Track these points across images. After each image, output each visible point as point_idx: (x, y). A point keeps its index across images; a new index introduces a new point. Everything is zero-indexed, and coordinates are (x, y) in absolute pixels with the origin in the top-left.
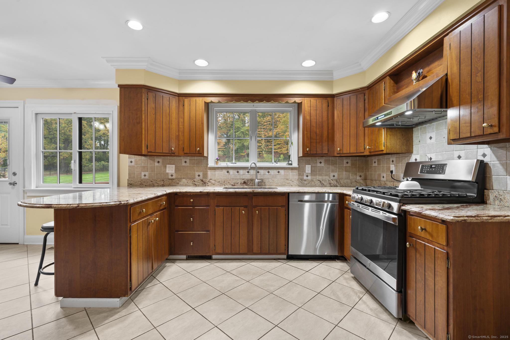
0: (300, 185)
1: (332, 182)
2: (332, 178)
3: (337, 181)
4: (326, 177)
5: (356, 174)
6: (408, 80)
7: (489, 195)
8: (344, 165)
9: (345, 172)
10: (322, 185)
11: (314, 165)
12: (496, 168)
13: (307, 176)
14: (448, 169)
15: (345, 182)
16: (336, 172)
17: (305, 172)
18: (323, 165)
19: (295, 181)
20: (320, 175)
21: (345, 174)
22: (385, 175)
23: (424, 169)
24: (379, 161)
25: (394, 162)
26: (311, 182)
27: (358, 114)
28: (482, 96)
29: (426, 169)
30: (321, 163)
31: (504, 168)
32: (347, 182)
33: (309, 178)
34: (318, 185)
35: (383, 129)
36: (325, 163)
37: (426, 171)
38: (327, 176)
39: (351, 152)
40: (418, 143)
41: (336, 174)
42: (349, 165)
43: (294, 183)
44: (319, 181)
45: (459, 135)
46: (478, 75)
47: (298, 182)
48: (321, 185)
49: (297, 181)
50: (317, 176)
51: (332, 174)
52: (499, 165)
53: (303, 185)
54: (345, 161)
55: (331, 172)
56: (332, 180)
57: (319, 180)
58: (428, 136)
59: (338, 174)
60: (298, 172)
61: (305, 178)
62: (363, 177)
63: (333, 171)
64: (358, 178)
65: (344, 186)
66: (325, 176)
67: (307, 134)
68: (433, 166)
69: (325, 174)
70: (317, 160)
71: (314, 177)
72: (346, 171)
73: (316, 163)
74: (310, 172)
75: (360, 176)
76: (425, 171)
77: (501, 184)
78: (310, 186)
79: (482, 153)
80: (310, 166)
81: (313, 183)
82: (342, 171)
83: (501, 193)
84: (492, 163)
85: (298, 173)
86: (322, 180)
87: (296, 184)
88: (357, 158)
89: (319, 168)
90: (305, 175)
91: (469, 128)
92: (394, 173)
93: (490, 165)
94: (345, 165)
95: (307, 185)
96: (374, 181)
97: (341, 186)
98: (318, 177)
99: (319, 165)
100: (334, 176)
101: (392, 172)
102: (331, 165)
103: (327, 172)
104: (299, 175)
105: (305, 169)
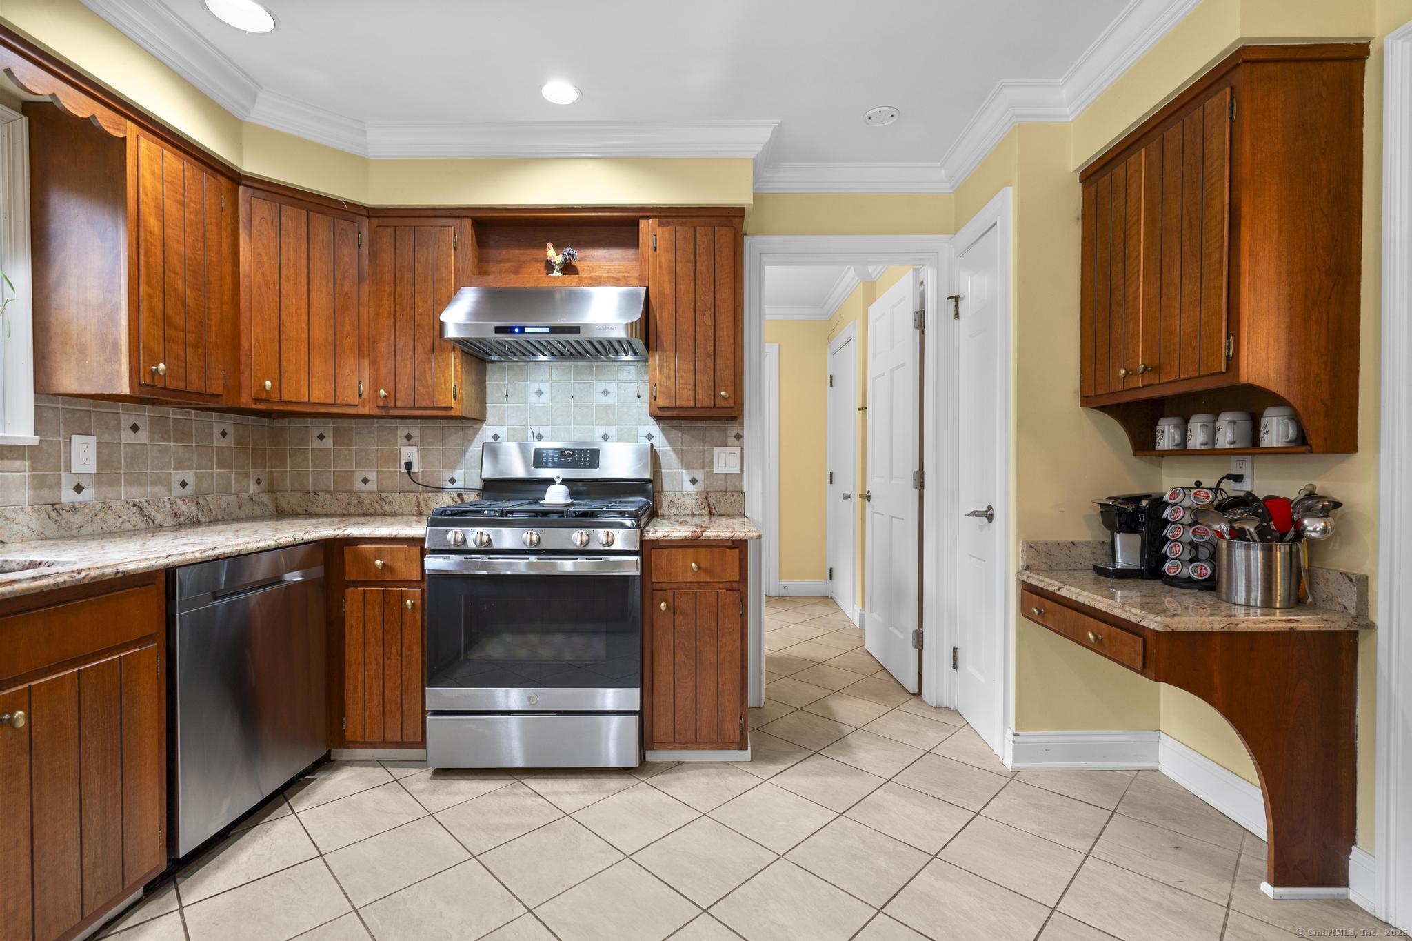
0: (48, 534)
1: (183, 508)
2: (177, 490)
3: (197, 503)
4: (156, 489)
5: (247, 476)
6: (521, 254)
7: (660, 501)
8: (213, 443)
9: (217, 469)
10: (146, 522)
11: (107, 438)
12: (668, 458)
13: (79, 488)
14: (603, 461)
15: (222, 503)
16: (190, 468)
17: (68, 469)
18: (143, 437)
19: (20, 518)
20: (135, 481)
21: (219, 474)
22: (375, 474)
23: (544, 460)
24: (337, 432)
25: (416, 439)
26: (102, 514)
27: (338, 281)
28: (712, 348)
29: (550, 460)
30: (135, 428)
31: (679, 458)
32: (228, 504)
33: (89, 495)
34: (131, 527)
35: (452, 353)
36: (152, 430)
37: (550, 463)
38: (159, 487)
39: (314, 400)
40: (501, 399)
41: (190, 477)
42: (229, 441)
43: (17, 528)
44: (135, 508)
45: (674, 401)
46: (706, 313)
47: (38, 519)
48: (143, 526)
49: (35, 515)
50: (123, 487)
51: (176, 477)
52: (672, 453)
53: (63, 532)
54: (217, 429)
55: (174, 469)
56: (181, 499)
57: (134, 505)
58: (534, 387)
59: (197, 477)
60: (33, 469)
61: (68, 496)
62: (264, 484)
63: (180, 466)
64: (254, 488)
65: (220, 518)
66: (154, 483)
67: (149, 296)
68: (566, 453)
69: (151, 477)
70: (122, 416)
71: (108, 492)
72: (221, 465)
73: (118, 428)
74: (92, 469)
75: (259, 482)
76: (547, 464)
77: (675, 482)
78: (99, 534)
79: (646, 434)
80: (92, 440)
81: (110, 518)
82: (210, 463)
83: (679, 495)
84: (662, 451)
85: (34, 477)
86: (146, 504)
87: (26, 529)
88: (250, 417)
89: (129, 449)
90: (67, 482)
91: (692, 393)
92: (415, 469)
93: (658, 452)
94: (217, 441)
95: (82, 532)
96: (320, 494)
97: (211, 522)
98: (126, 492)
99: (126, 436)
100: (184, 484)
101: (409, 465)
102: (174, 442)
103: (161, 469)
104: (39, 482)
105: (69, 454)
